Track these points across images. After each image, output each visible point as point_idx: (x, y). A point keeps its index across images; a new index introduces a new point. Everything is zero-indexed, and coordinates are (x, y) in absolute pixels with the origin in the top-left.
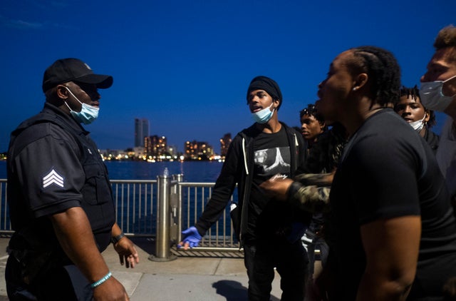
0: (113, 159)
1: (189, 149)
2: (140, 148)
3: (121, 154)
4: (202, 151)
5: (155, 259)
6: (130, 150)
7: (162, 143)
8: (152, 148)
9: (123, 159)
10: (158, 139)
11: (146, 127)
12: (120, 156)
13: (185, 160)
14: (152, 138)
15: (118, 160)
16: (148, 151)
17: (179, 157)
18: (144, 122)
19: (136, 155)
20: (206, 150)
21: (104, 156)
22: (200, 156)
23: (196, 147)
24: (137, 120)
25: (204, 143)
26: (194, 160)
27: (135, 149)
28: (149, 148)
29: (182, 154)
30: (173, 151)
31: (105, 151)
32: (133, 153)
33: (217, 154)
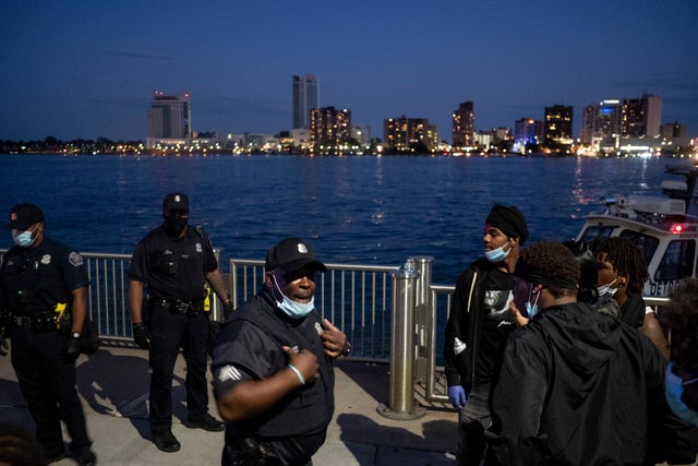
0: (256, 152)
1: (392, 132)
2: (302, 130)
3: (270, 142)
4: (417, 136)
5: (388, 413)
6: (285, 134)
7: (342, 122)
8: (325, 130)
9: (273, 152)
10: (334, 113)
11: (312, 91)
12: (267, 146)
13: (385, 153)
14: (324, 111)
15: (264, 153)
16: (316, 135)
17: (373, 147)
18: (309, 81)
19: (297, 145)
20: (425, 135)
21: (241, 145)
22: (412, 145)
23: (405, 128)
24: (297, 78)
25: (419, 121)
26: (401, 153)
27: (294, 132)
28: (320, 131)
29: (379, 142)
30: (363, 134)
31: (242, 136)
32: (291, 140)
33: (445, 142)
